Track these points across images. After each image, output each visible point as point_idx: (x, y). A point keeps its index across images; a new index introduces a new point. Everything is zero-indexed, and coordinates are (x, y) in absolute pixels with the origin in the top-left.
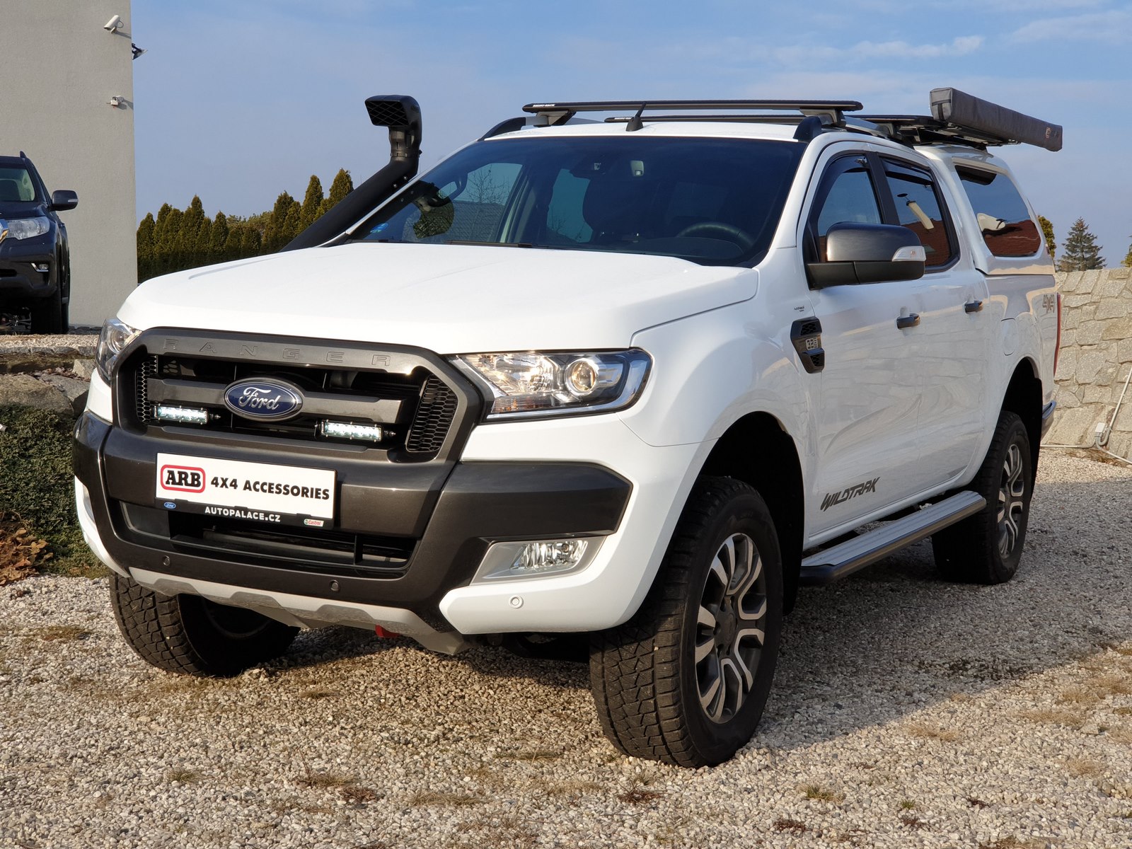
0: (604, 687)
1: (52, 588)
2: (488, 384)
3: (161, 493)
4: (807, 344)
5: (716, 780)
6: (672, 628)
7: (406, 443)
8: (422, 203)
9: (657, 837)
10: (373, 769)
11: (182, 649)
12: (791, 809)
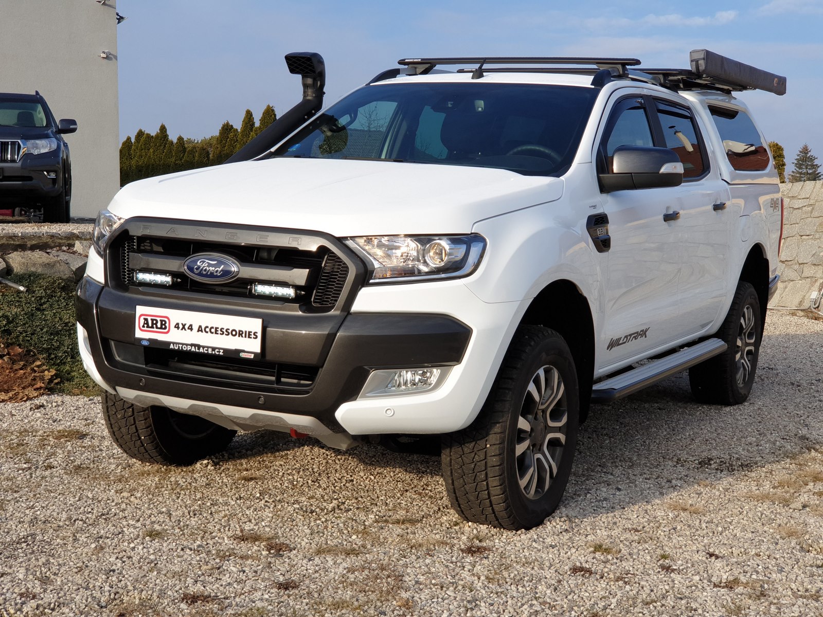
0: (452, 472)
1: (59, 403)
2: (371, 258)
3: (139, 334)
4: (598, 232)
5: (530, 539)
6: (499, 431)
7: (312, 300)
8: (325, 129)
9: (487, 578)
10: (287, 530)
11: (153, 445)
12: (583, 559)
